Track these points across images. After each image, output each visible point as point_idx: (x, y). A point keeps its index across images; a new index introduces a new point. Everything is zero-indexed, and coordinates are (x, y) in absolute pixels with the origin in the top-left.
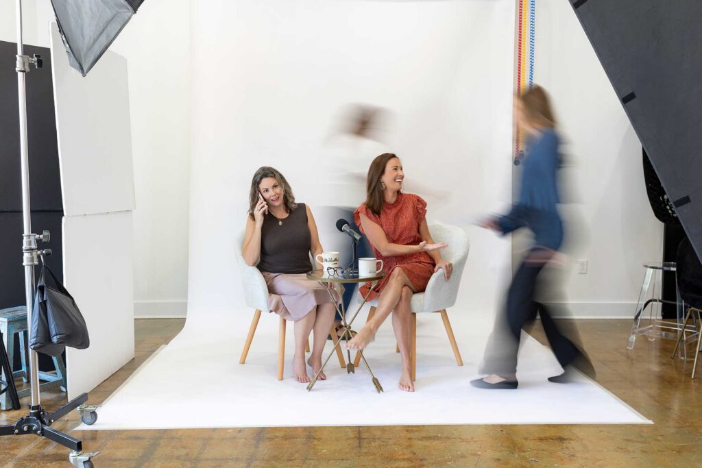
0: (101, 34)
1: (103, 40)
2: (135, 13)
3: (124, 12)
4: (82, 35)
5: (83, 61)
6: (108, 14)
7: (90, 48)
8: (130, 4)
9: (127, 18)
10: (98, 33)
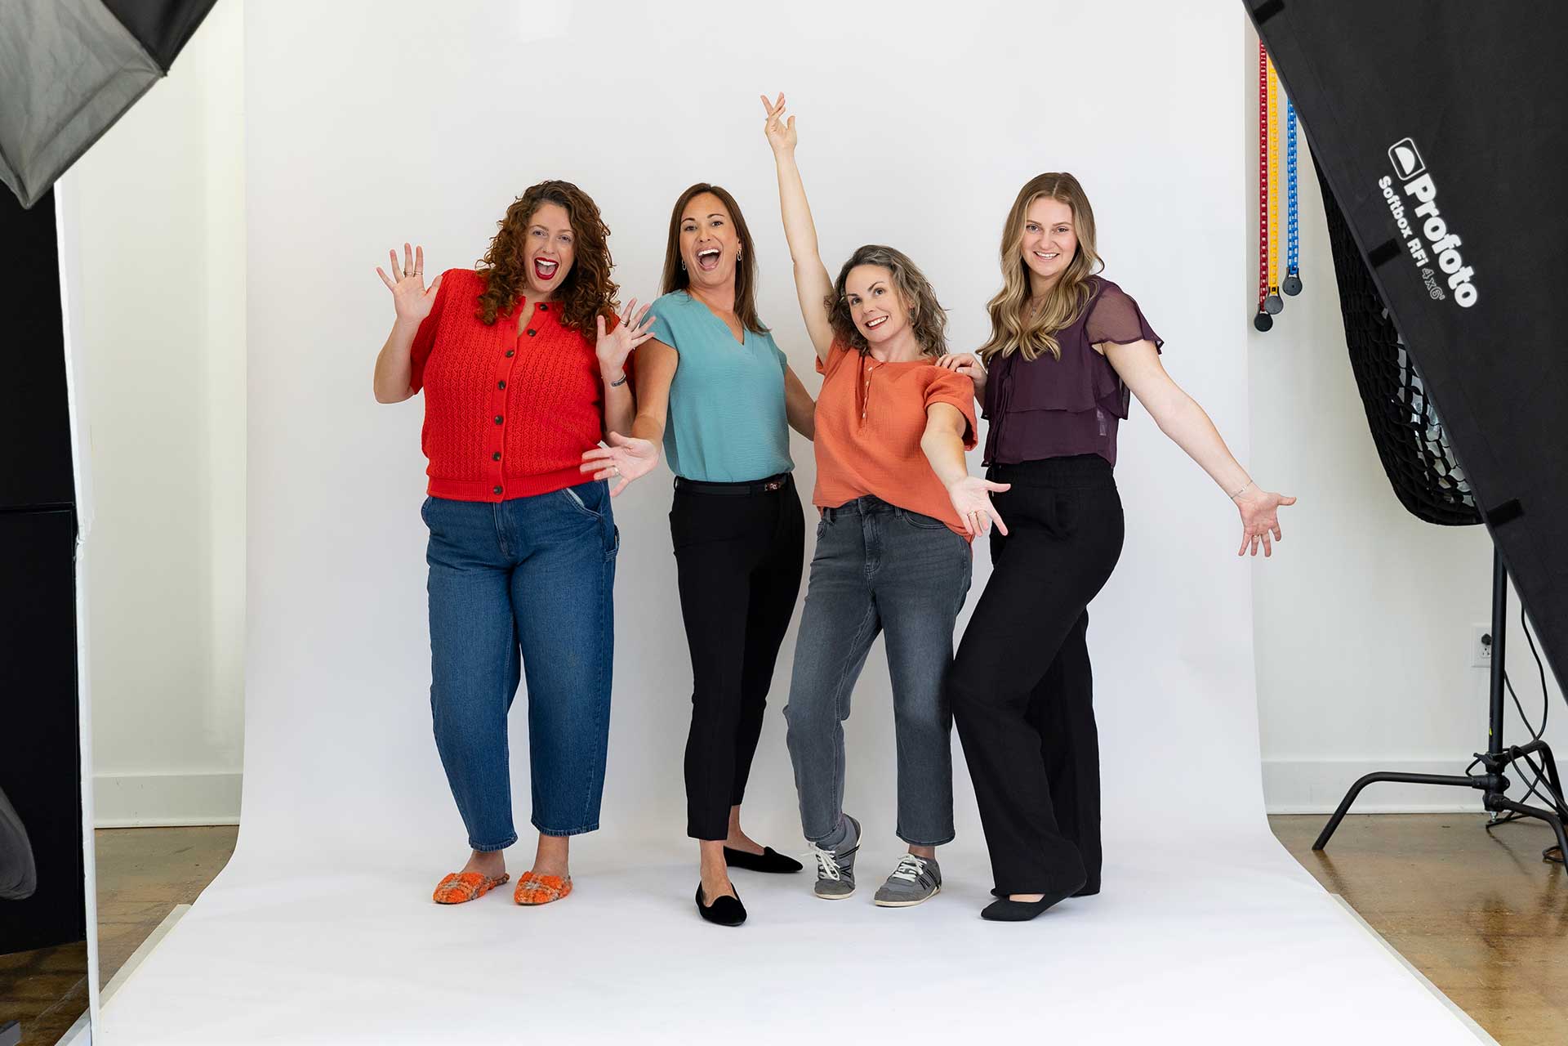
0: (76, 112)
1: (81, 126)
2: (165, 75)
3: (137, 70)
4: (28, 111)
5: (27, 171)
6: (96, 71)
7: (44, 146)
8: (153, 53)
9: (144, 84)
10: (68, 110)
